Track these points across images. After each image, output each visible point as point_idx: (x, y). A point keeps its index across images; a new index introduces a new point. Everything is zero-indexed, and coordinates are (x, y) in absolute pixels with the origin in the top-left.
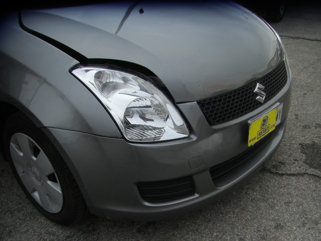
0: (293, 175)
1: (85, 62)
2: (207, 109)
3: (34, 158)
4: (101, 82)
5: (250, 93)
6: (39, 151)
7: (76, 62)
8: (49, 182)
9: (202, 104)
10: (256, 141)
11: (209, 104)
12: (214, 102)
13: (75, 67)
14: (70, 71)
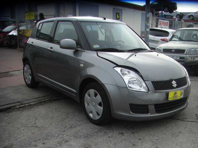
0: (190, 121)
1: (118, 66)
2: (155, 84)
3: (95, 98)
4: (122, 73)
5: (170, 83)
6: (97, 95)
7: (115, 65)
8: (98, 106)
9: (153, 82)
10: (172, 99)
11: (155, 83)
12: (157, 83)
13: (115, 67)
14: (113, 68)
